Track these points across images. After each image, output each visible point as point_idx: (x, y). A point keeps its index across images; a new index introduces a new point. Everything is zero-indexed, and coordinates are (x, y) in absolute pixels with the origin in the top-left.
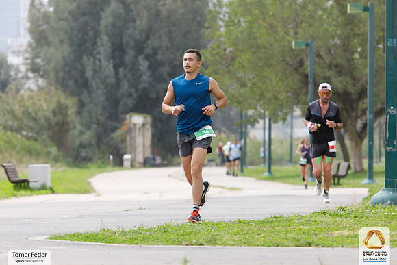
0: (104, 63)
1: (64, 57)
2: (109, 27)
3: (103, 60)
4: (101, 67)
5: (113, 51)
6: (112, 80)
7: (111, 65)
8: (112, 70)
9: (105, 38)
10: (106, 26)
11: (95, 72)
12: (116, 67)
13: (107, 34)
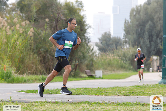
0: (146, 40)
1: (134, 38)
2: (148, 29)
3: (146, 39)
4: (145, 41)
5: (149, 37)
6: (149, 46)
7: (148, 41)
8: (149, 42)
9: (147, 33)
10: (147, 29)
11: (143, 43)
12: (150, 42)
13: (147, 32)
